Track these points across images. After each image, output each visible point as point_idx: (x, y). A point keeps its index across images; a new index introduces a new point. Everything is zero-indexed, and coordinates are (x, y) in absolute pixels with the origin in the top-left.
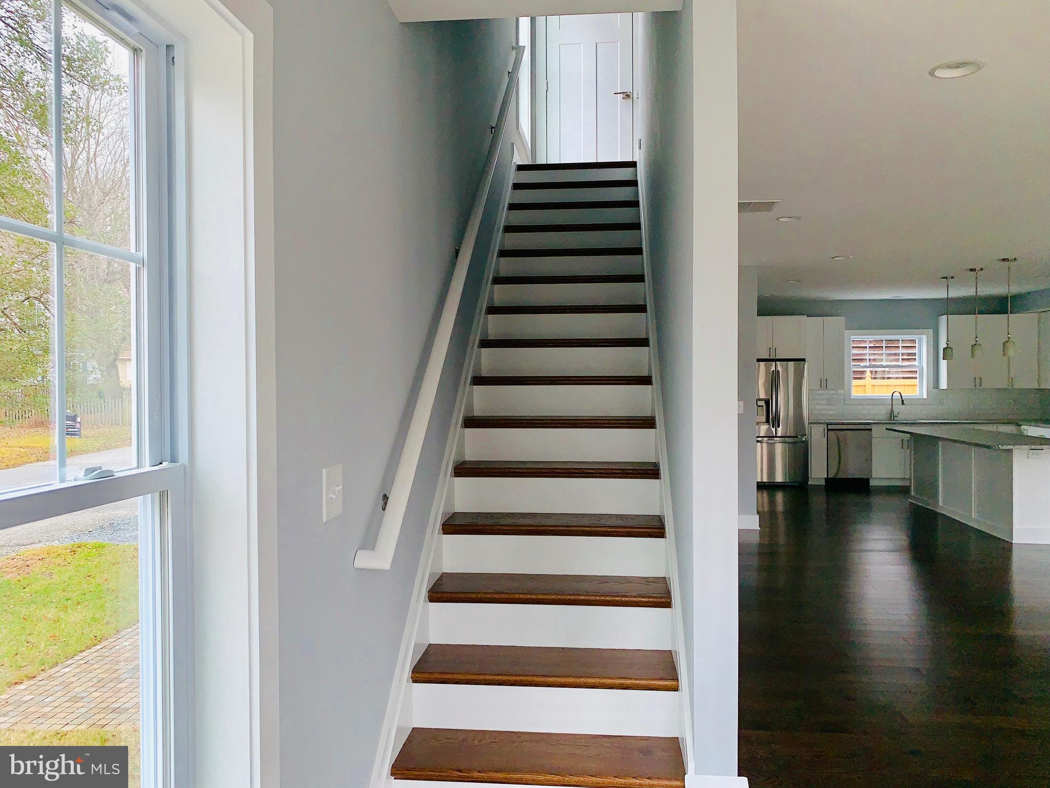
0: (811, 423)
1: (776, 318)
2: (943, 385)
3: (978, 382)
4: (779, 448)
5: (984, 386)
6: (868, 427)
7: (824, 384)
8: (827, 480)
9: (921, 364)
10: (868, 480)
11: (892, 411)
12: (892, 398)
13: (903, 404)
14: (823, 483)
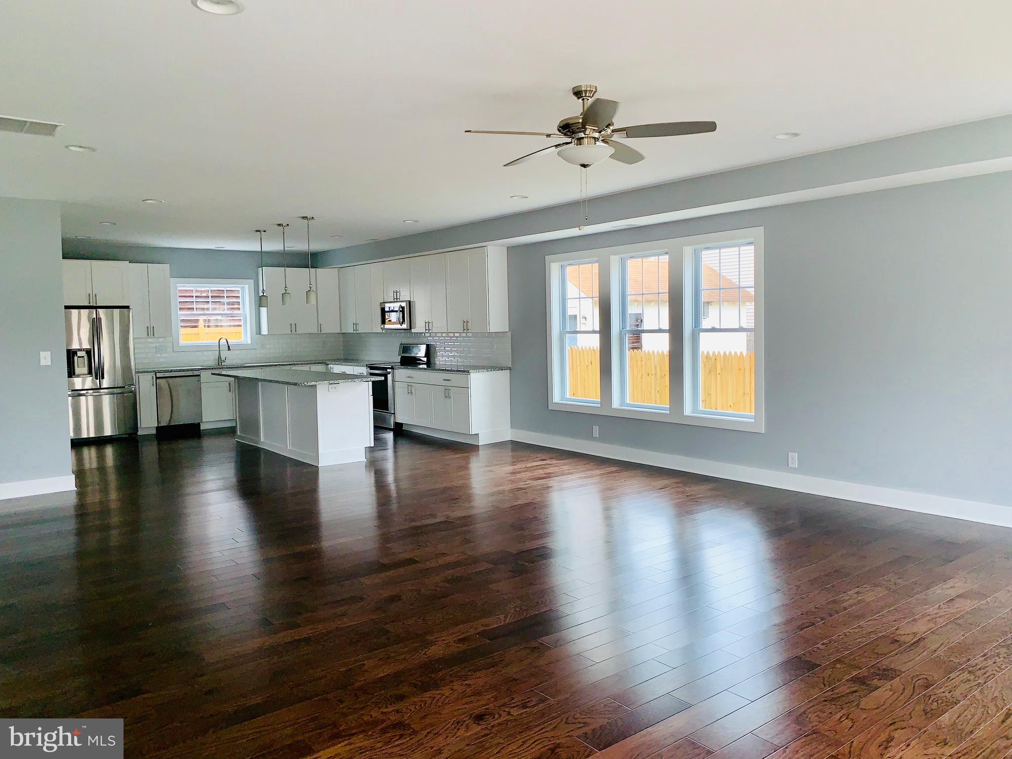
0: (138, 372)
1: (94, 262)
2: (265, 331)
3: (294, 327)
4: (106, 400)
5: (298, 332)
6: (196, 373)
7: (150, 331)
8: (158, 428)
9: (244, 312)
10: (199, 424)
11: (219, 357)
12: (219, 345)
13: (229, 349)
14: (154, 432)
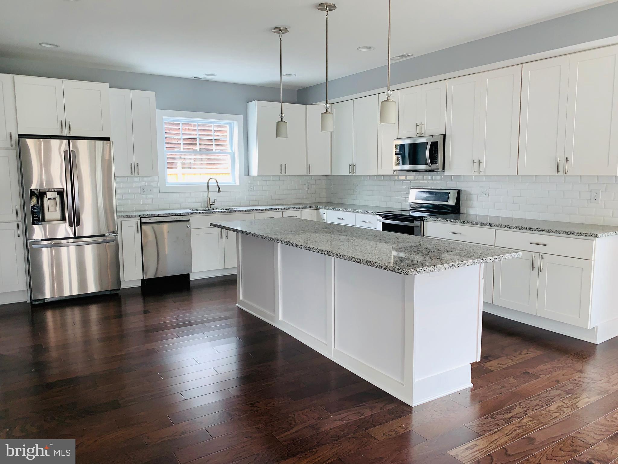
0: (121, 217)
1: (66, 81)
2: (254, 171)
3: (284, 168)
5: (288, 174)
6: (185, 218)
7: (135, 169)
8: (143, 281)
9: (232, 151)
10: (188, 275)
11: (208, 198)
12: (208, 186)
13: (219, 191)
14: (139, 284)
